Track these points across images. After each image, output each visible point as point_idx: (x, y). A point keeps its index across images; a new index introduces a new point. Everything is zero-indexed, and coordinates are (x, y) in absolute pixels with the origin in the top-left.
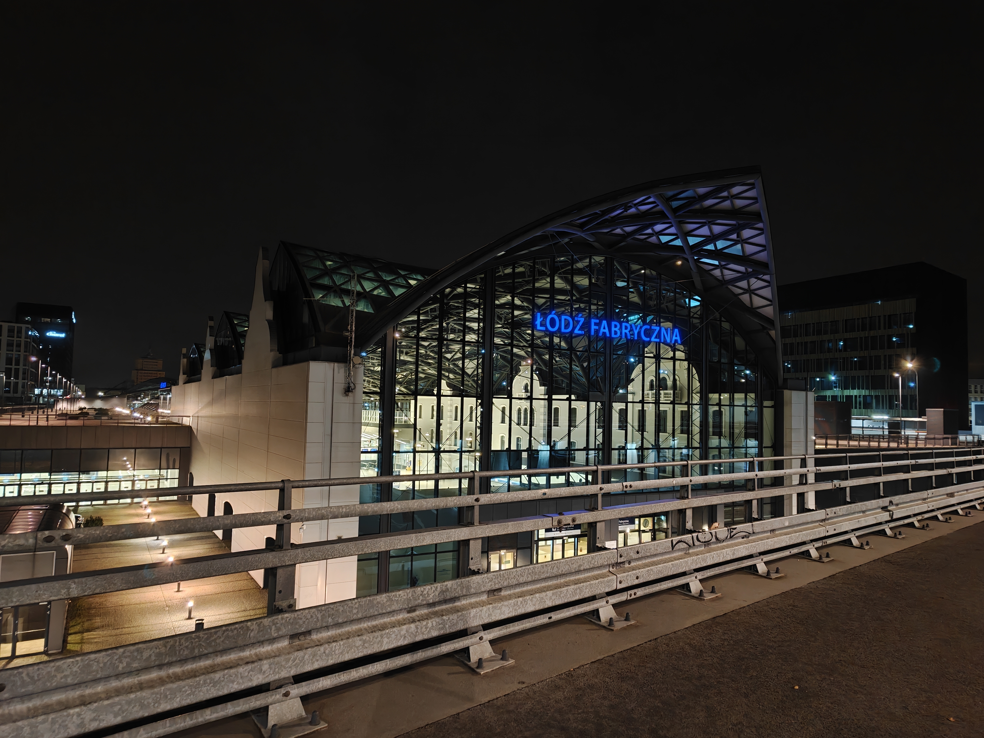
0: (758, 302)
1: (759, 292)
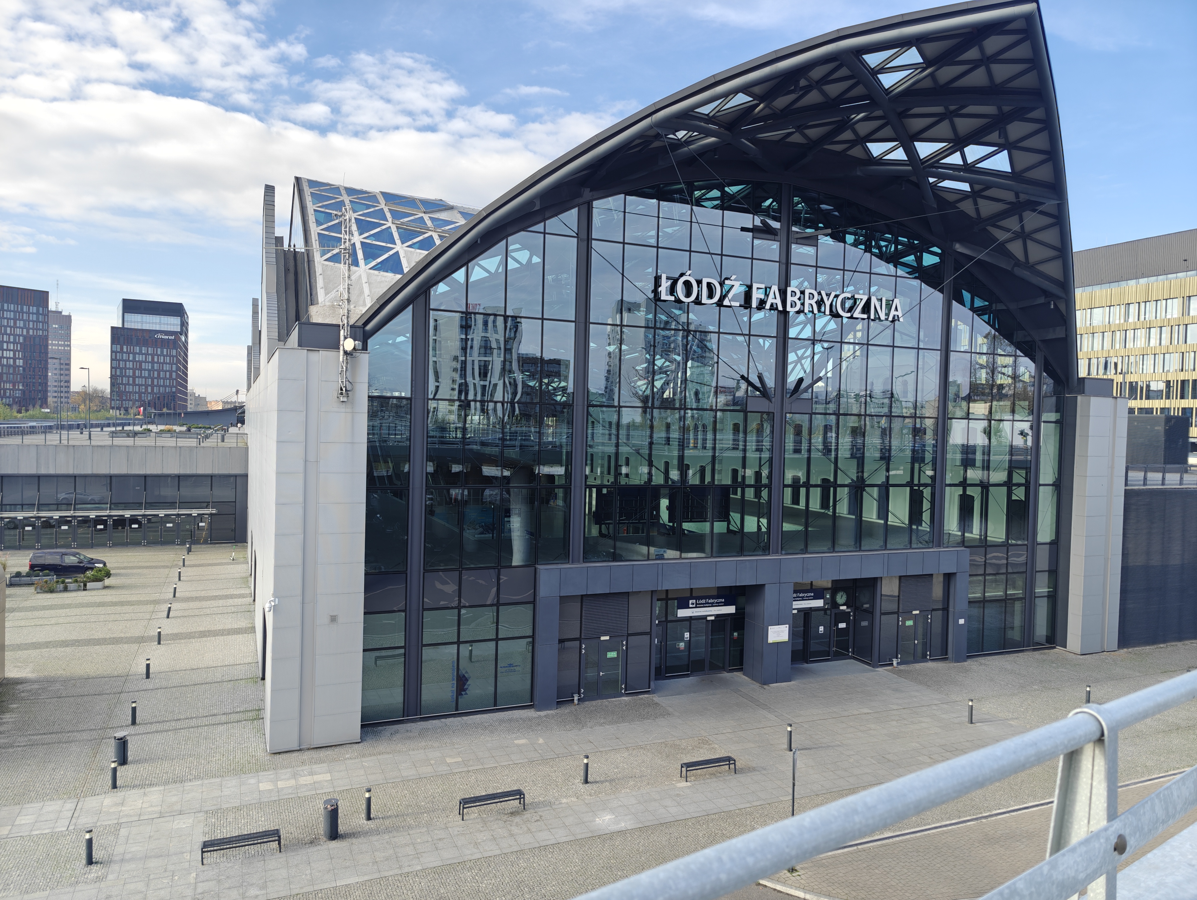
0: (1036, 253)
1: (1039, 236)
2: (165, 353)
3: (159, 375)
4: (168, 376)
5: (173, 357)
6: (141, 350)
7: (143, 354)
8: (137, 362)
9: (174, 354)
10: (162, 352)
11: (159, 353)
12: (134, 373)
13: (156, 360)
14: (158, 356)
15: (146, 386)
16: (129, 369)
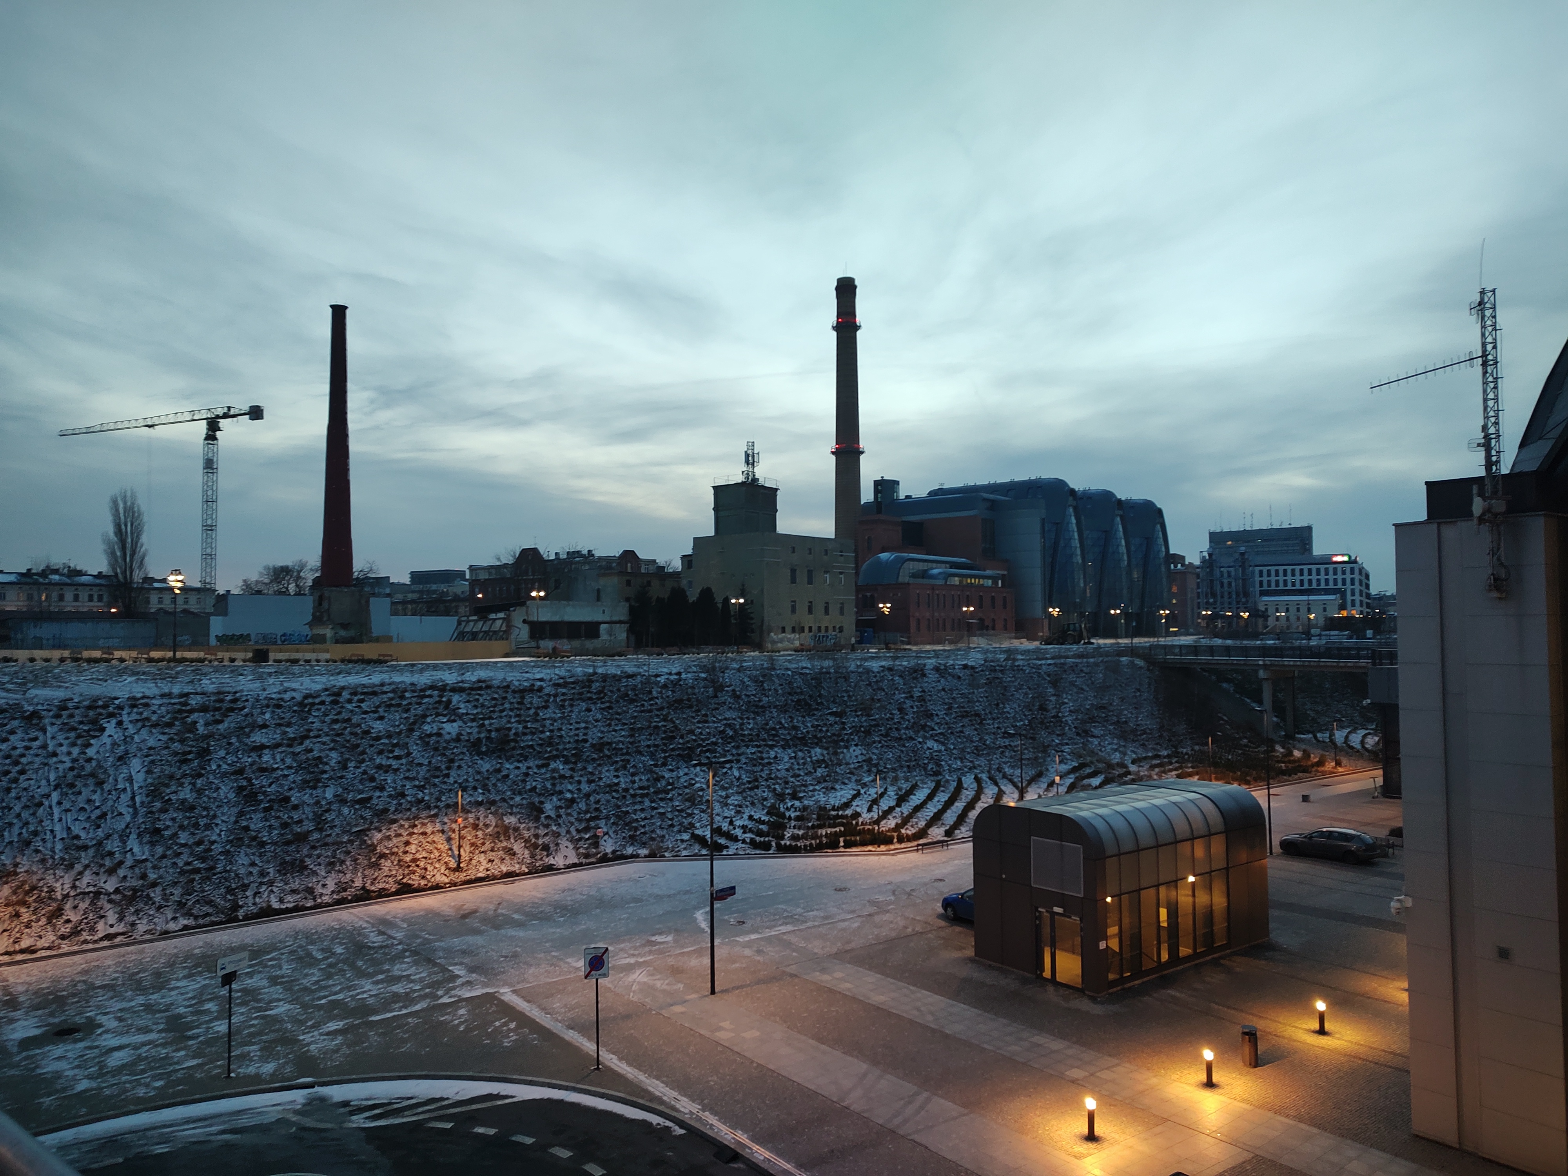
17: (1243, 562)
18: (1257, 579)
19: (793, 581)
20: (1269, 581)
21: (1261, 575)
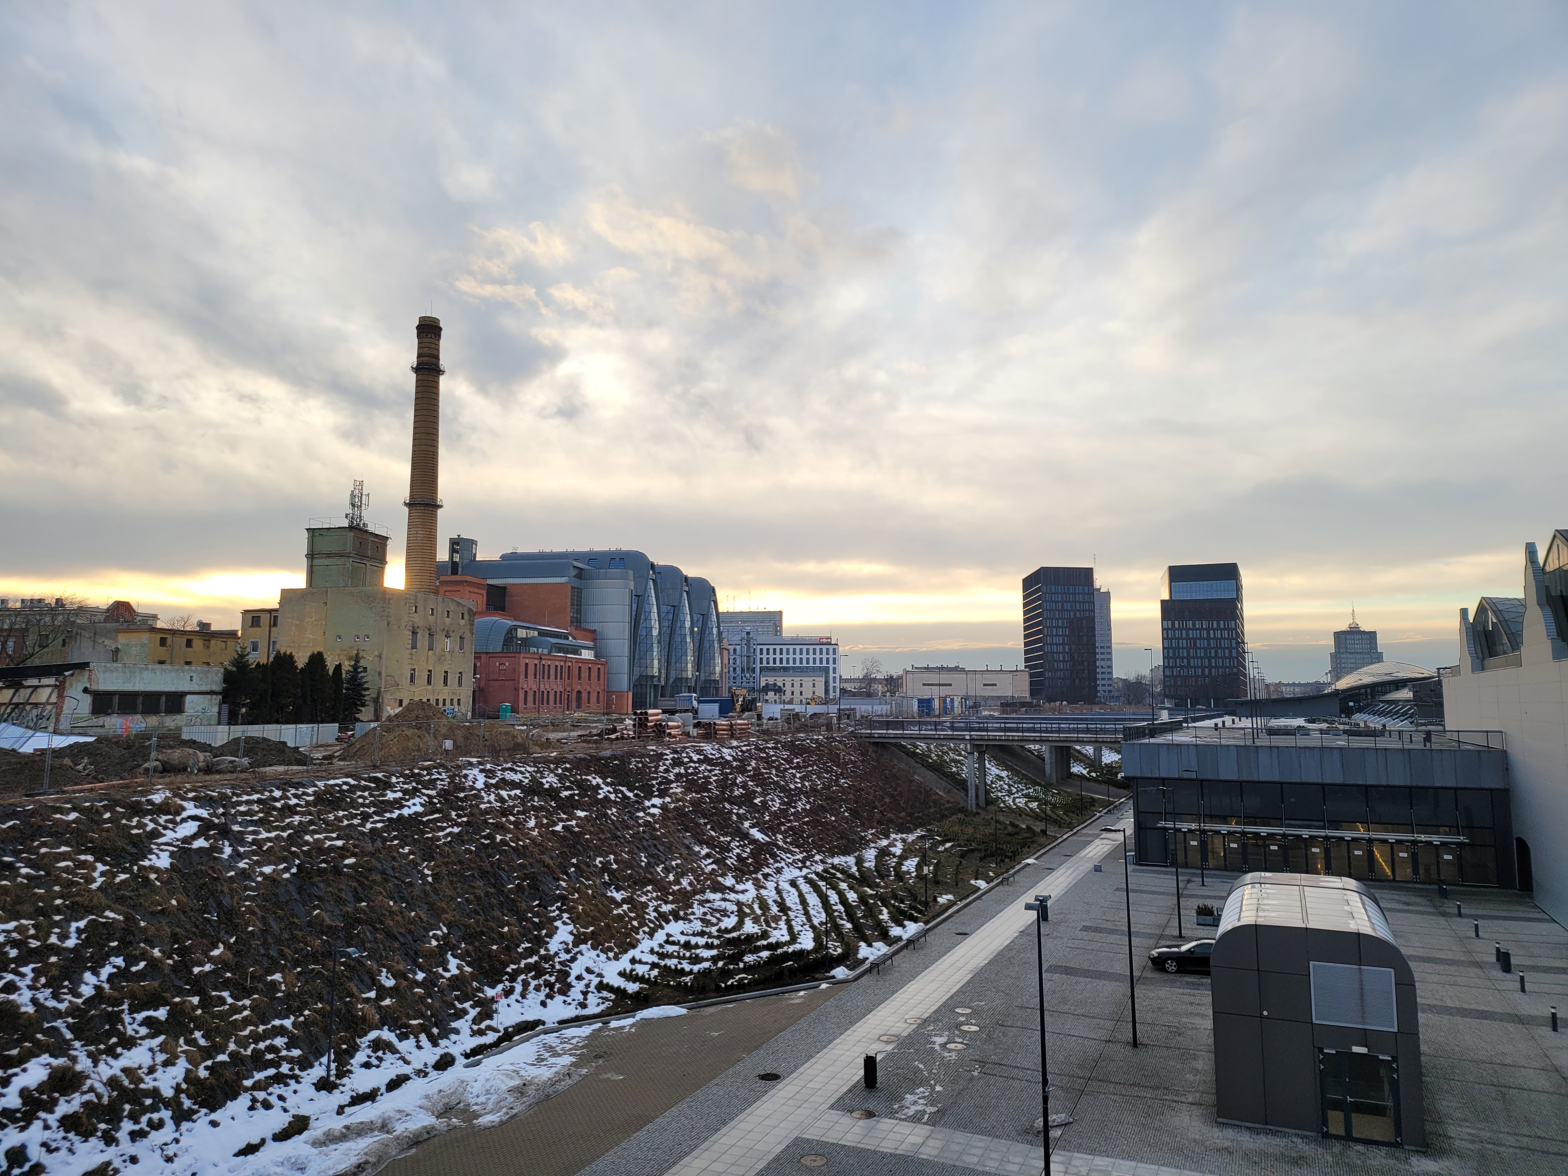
2: (1222, 626)
3: (1216, 653)
4: (1227, 655)
5: (1232, 630)
6: (1194, 625)
7: (1197, 629)
8: (1190, 639)
9: (1233, 626)
10: (1218, 624)
11: (1215, 626)
12: (1188, 653)
13: (1212, 636)
14: (1214, 630)
15: (1203, 668)
16: (1183, 648)
17: (748, 639)
18: (759, 656)
19: (414, 647)
20: (768, 659)
21: (761, 653)
